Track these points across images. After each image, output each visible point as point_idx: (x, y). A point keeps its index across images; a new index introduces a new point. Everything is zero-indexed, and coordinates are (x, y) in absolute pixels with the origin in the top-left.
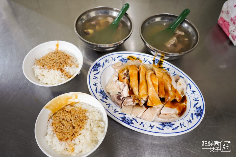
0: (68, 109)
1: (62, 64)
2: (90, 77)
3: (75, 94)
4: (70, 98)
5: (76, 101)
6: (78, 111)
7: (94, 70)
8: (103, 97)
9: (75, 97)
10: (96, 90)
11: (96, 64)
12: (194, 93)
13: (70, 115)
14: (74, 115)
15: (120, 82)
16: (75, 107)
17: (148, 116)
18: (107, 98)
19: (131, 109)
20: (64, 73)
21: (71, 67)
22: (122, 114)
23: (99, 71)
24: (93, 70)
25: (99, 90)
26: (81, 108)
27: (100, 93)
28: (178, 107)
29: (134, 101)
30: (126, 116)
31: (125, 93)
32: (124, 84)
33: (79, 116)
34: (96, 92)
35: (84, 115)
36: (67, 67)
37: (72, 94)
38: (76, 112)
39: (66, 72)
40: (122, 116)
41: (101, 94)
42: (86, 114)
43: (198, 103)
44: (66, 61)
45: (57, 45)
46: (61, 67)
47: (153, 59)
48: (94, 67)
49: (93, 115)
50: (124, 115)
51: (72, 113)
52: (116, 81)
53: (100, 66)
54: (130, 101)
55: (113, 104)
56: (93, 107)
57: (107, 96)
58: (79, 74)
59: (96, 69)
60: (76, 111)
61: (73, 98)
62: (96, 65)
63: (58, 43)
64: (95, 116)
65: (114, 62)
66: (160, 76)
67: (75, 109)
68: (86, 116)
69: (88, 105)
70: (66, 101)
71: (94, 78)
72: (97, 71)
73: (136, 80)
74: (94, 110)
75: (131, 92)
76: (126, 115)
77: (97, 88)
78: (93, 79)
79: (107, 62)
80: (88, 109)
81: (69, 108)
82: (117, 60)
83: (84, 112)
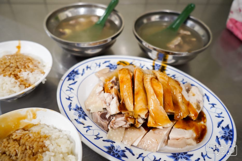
0: (16, 136)
1: (18, 68)
2: (62, 89)
3: (32, 111)
4: (25, 118)
5: (34, 122)
6: (32, 138)
7: (69, 79)
8: (80, 116)
9: (32, 116)
10: (70, 105)
11: (73, 71)
12: (214, 107)
13: (17, 146)
14: (24, 144)
15: (105, 93)
16: (30, 132)
17: (149, 143)
18: (86, 117)
19: (123, 132)
20: (19, 80)
21: (33, 72)
22: (108, 141)
23: (76, 80)
24: (67, 78)
25: (73, 106)
26: (39, 133)
27: (76, 110)
28: (194, 128)
29: (126, 121)
30: (114, 144)
31: (113, 109)
32: (111, 96)
33: (31, 146)
34: (69, 109)
35: (41, 143)
36: (26, 72)
37: (27, 112)
38: (29, 140)
39: (22, 79)
40: (109, 144)
41: (77, 112)
42: (45, 143)
43: (223, 121)
44: (26, 64)
45: (19, 47)
46: (16, 72)
47: (152, 64)
48: (70, 75)
49: (57, 143)
50: (111, 143)
51: (22, 141)
52: (100, 93)
53: (78, 74)
54: (120, 121)
55: (94, 127)
56: (60, 131)
57: (86, 115)
58: (44, 83)
59: (72, 77)
60: (30, 138)
61: (29, 117)
62: (72, 73)
63: (20, 44)
64: (60, 146)
65: (98, 69)
66: (165, 81)
67: (29, 135)
68: (45, 146)
69: (53, 128)
70: (16, 123)
71: (69, 89)
72: (73, 80)
73: (129, 87)
74: (61, 136)
75: (122, 107)
76: (114, 142)
77: (71, 103)
78: (67, 90)
79: (89, 69)
80: (50, 134)
81: (18, 134)
82: (103, 66)
83: (41, 140)
